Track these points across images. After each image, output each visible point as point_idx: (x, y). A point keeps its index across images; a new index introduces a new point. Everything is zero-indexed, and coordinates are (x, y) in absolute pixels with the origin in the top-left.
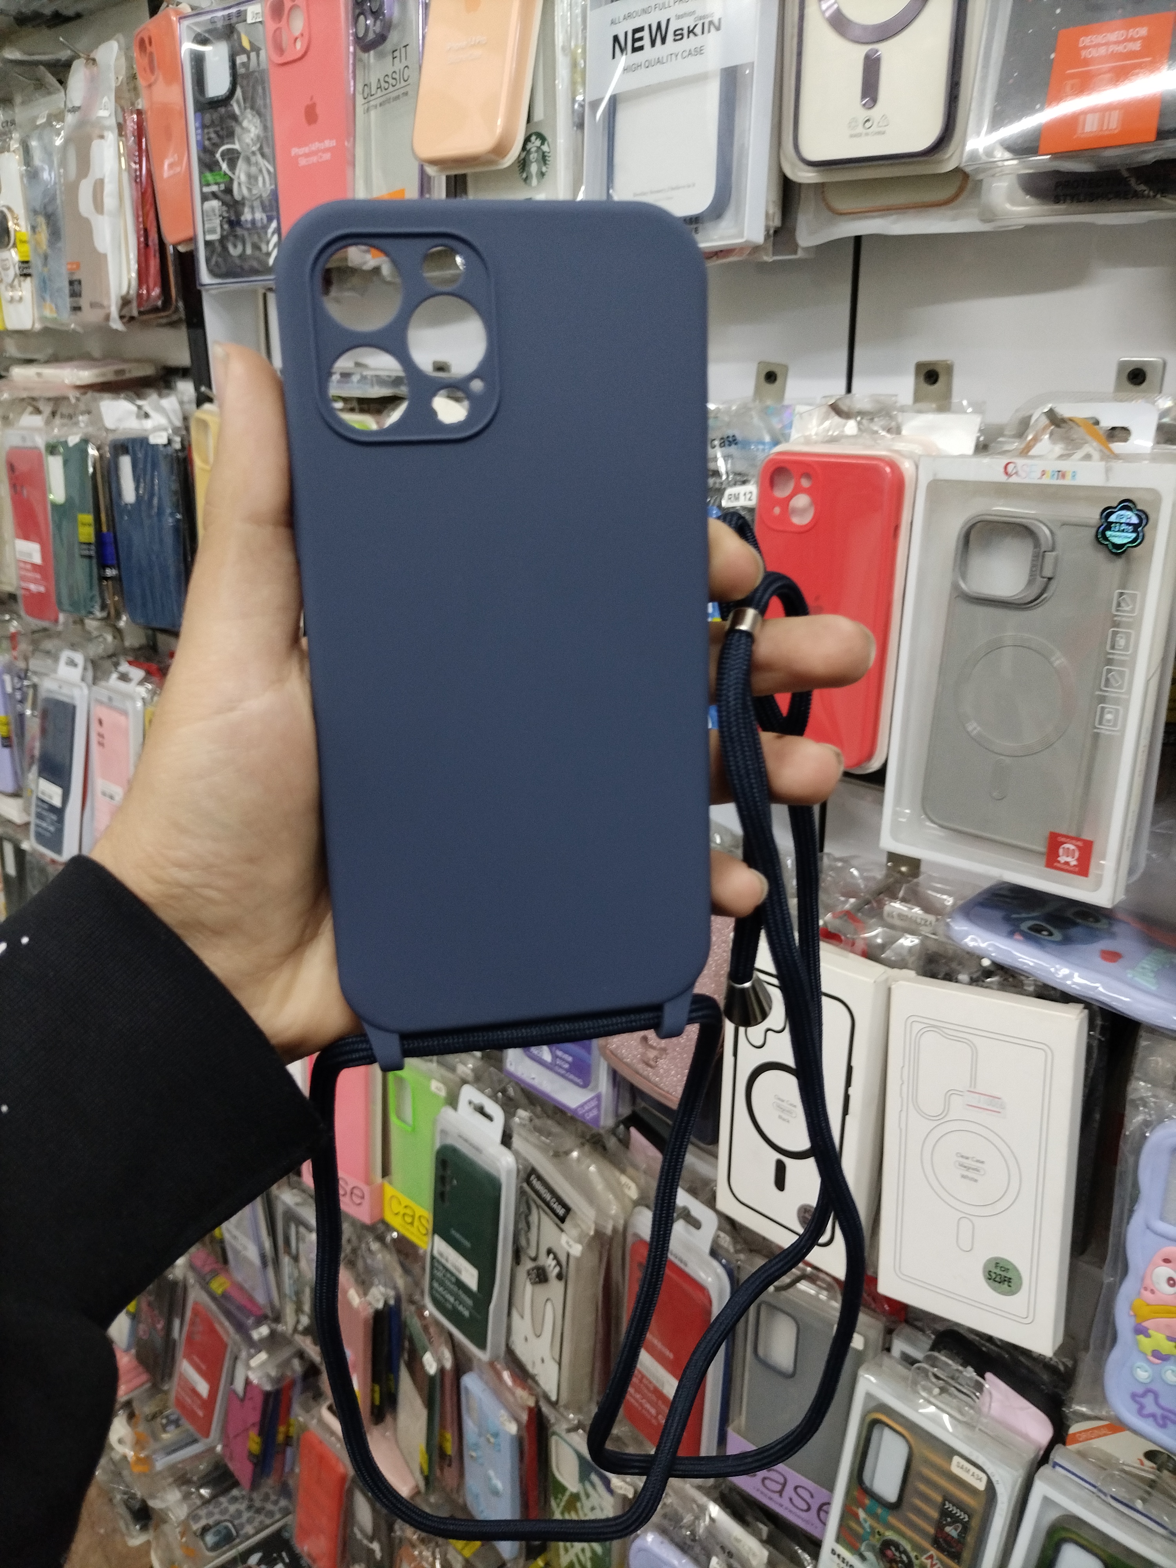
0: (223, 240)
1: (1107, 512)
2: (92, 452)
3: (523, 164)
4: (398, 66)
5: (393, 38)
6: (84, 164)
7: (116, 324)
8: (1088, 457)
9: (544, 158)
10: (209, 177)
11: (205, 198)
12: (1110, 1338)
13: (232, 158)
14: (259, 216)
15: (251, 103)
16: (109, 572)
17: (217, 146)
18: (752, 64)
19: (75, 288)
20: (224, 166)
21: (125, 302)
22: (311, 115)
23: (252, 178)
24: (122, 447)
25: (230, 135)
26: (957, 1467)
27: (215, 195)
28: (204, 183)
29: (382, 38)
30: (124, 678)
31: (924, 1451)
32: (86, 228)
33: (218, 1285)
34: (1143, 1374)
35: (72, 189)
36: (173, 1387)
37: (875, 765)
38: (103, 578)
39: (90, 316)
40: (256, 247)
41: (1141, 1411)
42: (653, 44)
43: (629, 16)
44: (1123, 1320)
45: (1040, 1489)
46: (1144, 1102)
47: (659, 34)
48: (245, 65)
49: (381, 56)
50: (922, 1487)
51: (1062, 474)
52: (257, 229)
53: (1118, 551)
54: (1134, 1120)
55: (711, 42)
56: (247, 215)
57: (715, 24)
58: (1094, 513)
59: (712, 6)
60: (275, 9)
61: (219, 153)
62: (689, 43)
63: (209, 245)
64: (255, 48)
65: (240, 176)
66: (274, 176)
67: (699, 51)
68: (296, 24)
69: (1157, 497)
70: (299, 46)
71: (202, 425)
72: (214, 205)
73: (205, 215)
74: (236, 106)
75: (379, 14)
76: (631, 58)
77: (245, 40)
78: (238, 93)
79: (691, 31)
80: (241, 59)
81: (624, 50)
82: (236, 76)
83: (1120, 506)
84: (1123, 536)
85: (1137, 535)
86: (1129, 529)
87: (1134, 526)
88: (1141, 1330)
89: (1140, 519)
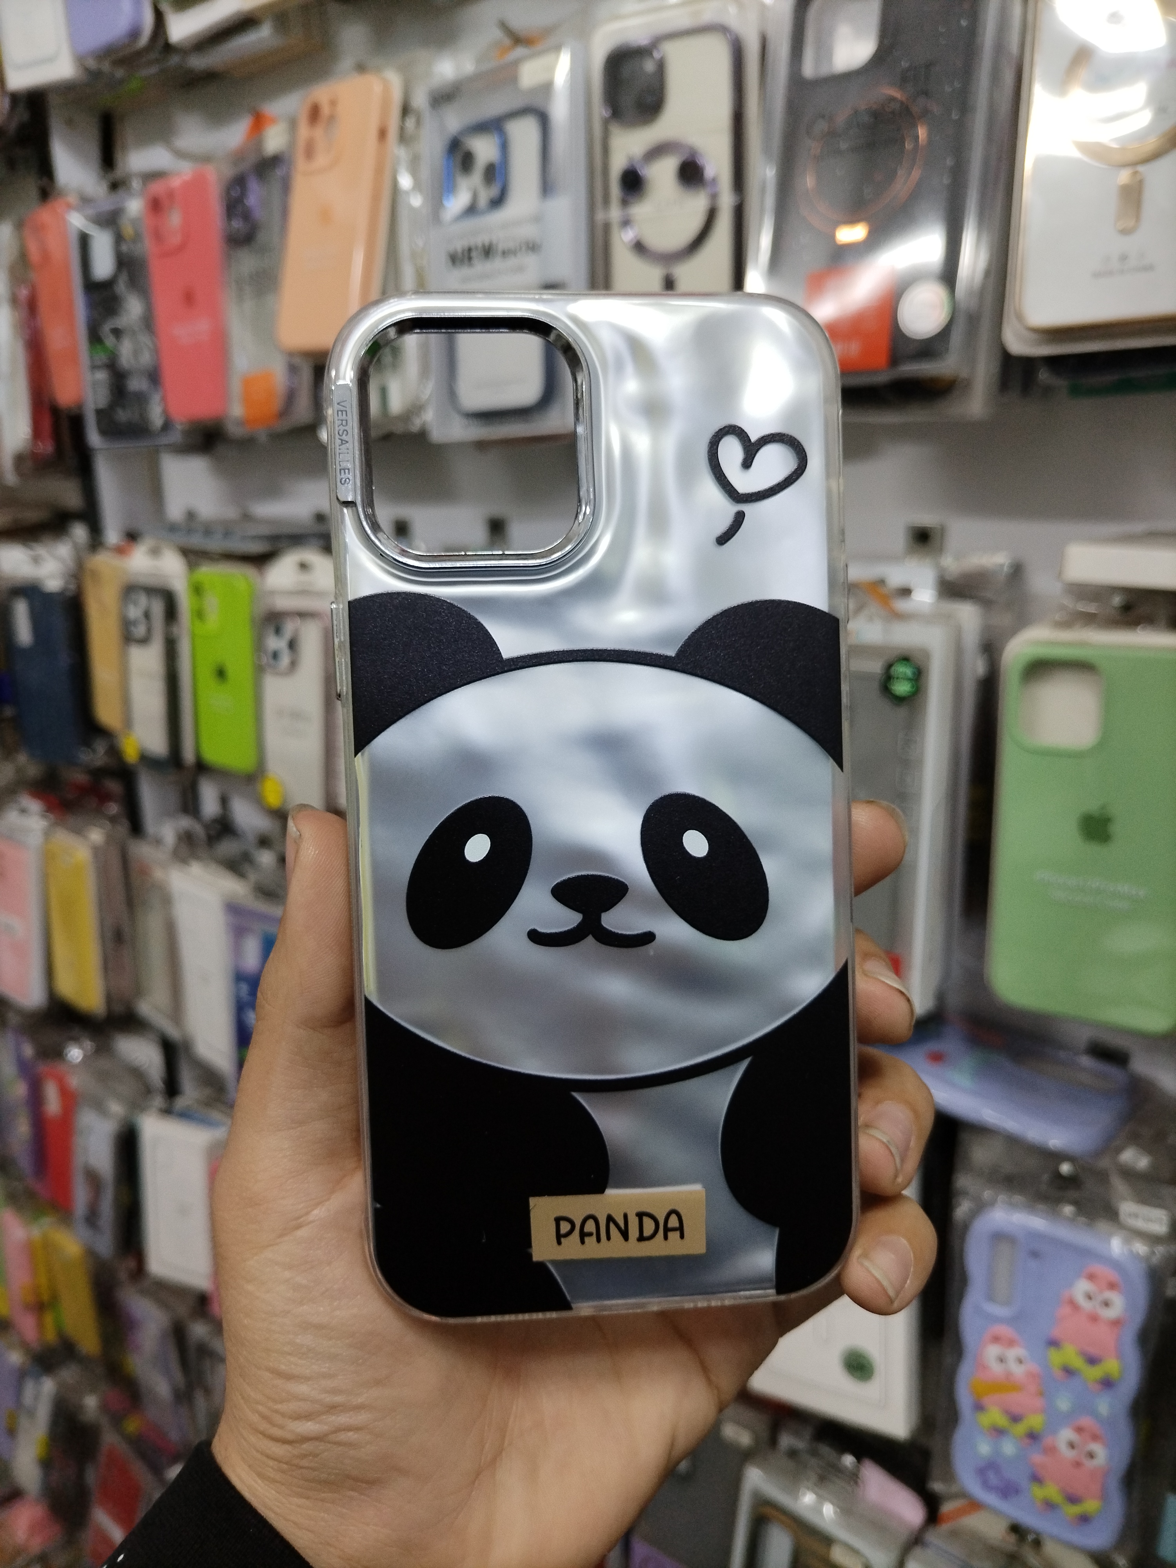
0: (111, 408)
1: (889, 666)
4: (263, 260)
5: (260, 237)
7: (11, 478)
8: (870, 619)
10: (97, 349)
11: (94, 369)
12: (953, 1417)
13: (117, 333)
14: (144, 385)
15: (134, 284)
16: (11, 714)
17: (103, 322)
20: (110, 341)
21: (19, 459)
22: (189, 298)
23: (136, 353)
24: (15, 592)
25: (115, 313)
26: (836, 1555)
27: (100, 367)
28: (91, 354)
29: (251, 237)
30: (23, 811)
31: (808, 1542)
33: (130, 1424)
34: (984, 1448)
36: (88, 1536)
40: (140, 415)
41: (985, 1484)
42: (485, 257)
43: (461, 237)
44: (964, 1397)
46: (966, 1194)
47: (491, 250)
48: (129, 253)
52: (141, 399)
53: (899, 700)
55: (530, 261)
56: (136, 384)
57: (533, 247)
58: (876, 667)
59: (529, 232)
60: (156, 206)
61: (107, 328)
62: (512, 262)
63: (99, 413)
64: (137, 237)
65: (126, 352)
66: (156, 351)
67: (520, 269)
68: (175, 219)
69: (926, 654)
70: (175, 240)
71: (95, 574)
72: (102, 376)
73: (95, 384)
74: (121, 287)
75: (247, 216)
76: (464, 271)
77: (127, 231)
78: (122, 277)
79: (514, 252)
80: (123, 248)
81: (457, 264)
82: (120, 262)
83: (897, 661)
84: (902, 688)
85: (913, 687)
86: (906, 683)
87: (910, 680)
88: (979, 1407)
89: (914, 673)
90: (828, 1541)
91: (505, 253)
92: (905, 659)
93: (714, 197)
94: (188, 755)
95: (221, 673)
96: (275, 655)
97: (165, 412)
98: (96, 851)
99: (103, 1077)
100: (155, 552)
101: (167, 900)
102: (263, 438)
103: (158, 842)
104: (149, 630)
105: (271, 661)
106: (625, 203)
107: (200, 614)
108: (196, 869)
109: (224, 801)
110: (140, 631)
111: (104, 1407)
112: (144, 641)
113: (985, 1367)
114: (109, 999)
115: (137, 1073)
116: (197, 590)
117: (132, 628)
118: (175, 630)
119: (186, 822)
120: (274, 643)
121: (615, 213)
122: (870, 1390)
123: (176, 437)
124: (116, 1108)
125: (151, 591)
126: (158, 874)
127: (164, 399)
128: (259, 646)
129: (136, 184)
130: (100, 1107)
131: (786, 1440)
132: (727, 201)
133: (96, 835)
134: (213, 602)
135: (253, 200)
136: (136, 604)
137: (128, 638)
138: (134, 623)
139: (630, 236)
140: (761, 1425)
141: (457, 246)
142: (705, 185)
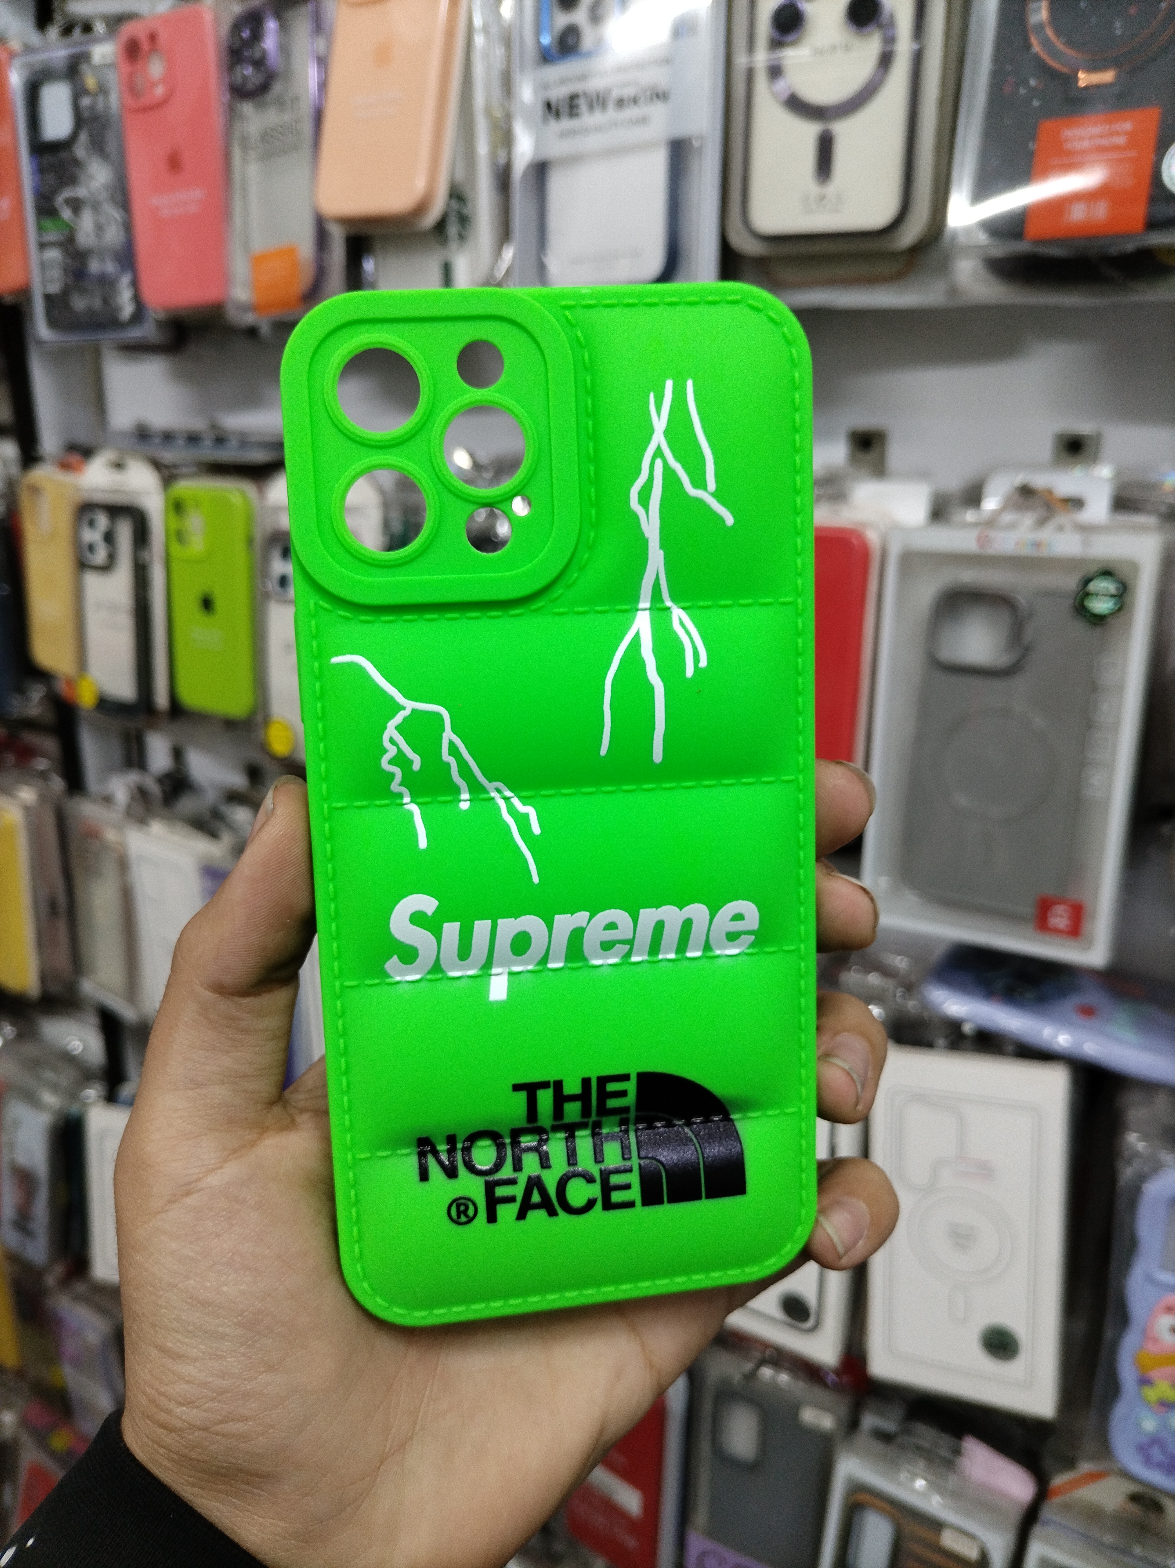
0: (65, 294)
1: (1086, 581)
3: (441, 226)
4: (287, 117)
5: (277, 88)
8: (1060, 529)
9: (464, 220)
10: (48, 223)
11: (42, 246)
12: (1112, 1392)
13: (76, 205)
14: (110, 267)
15: (98, 146)
17: (56, 191)
18: (701, 138)
20: (66, 214)
22: (174, 163)
23: (99, 228)
25: (72, 180)
26: (949, 1540)
27: (52, 244)
28: (40, 229)
29: (264, 88)
31: (911, 1528)
33: (61, 1439)
34: (1149, 1424)
40: (106, 301)
41: (1148, 1461)
42: (591, 109)
43: (563, 81)
44: (1127, 1373)
45: (1036, 1550)
46: (1137, 1155)
47: (596, 101)
48: (92, 108)
49: (261, 106)
51: (1037, 545)
52: (107, 283)
53: (1099, 620)
54: (1127, 1173)
55: (657, 112)
56: (94, 266)
57: (660, 96)
58: (1071, 583)
59: (657, 77)
60: (133, 51)
61: (60, 200)
62: (631, 112)
63: (49, 298)
64: (103, 90)
65: (86, 225)
66: (128, 227)
67: (643, 121)
68: (156, 68)
69: (1134, 567)
70: (159, 91)
71: (35, 490)
72: (54, 254)
73: (43, 265)
74: (80, 151)
75: (259, 63)
76: (566, 123)
77: (90, 82)
78: (83, 137)
79: (635, 101)
80: (85, 101)
81: (557, 115)
82: (80, 120)
83: (1098, 576)
84: (1101, 606)
85: (1116, 604)
86: (1107, 598)
87: (1113, 596)
88: (1145, 1381)
89: (1118, 589)
90: (937, 1526)
91: (620, 103)
92: (1107, 573)
93: (890, 40)
94: (162, 699)
95: (207, 604)
96: (283, 581)
97: (137, 299)
98: (27, 810)
99: (34, 1065)
100: (119, 466)
101: (123, 865)
102: (265, 330)
103: (108, 800)
104: (112, 557)
105: (277, 588)
106: (776, 44)
107: (181, 537)
108: (157, 828)
109: (178, 754)
110: (100, 556)
111: (24, 1422)
112: (107, 568)
113: (1156, 1340)
114: (44, 977)
115: (69, 1058)
116: (178, 507)
117: (89, 555)
118: (145, 555)
119: (133, 777)
120: (278, 567)
121: (762, 58)
122: (1014, 1369)
123: (147, 331)
124: (50, 1099)
125: (116, 511)
126: (111, 835)
127: (135, 284)
128: (259, 571)
129: (100, 28)
130: (31, 1098)
131: (869, 1421)
132: (904, 48)
133: (27, 794)
134: (194, 522)
135: (270, 42)
136: (92, 524)
137: (82, 565)
138: (91, 548)
139: (782, 86)
140: (843, 1406)
141: (558, 93)
142: (880, 26)
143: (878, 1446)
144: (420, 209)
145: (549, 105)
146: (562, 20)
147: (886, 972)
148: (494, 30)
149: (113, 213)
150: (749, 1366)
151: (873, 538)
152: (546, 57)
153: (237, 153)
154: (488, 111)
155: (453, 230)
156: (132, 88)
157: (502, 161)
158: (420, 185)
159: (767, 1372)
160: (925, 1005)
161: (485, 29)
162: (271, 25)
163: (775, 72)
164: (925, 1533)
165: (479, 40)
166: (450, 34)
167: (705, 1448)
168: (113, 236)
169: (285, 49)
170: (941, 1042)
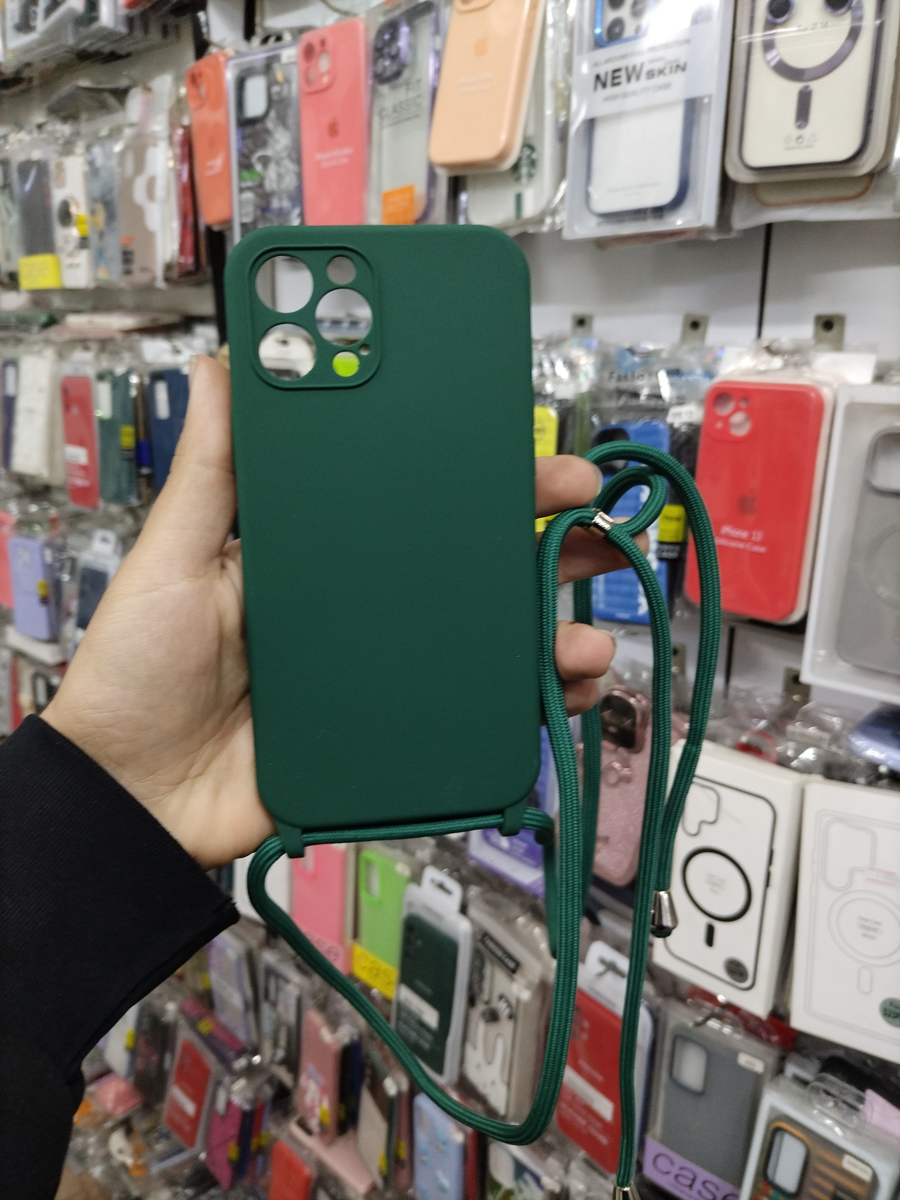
0: (255, 222)
2: (134, 380)
3: (516, 167)
4: (412, 95)
5: (406, 74)
6: (140, 165)
7: (160, 284)
9: (533, 163)
10: (246, 174)
11: (241, 190)
13: (265, 161)
14: (286, 204)
15: (282, 120)
16: (145, 471)
17: (252, 152)
18: (710, 97)
19: (127, 257)
20: (259, 167)
21: (168, 267)
22: (333, 130)
23: (280, 177)
24: (157, 376)
25: (264, 144)
26: (848, 1164)
27: (249, 189)
28: (241, 179)
29: (397, 74)
31: (819, 1151)
32: (138, 213)
33: (205, 1026)
35: (128, 184)
36: (165, 1108)
37: (795, 617)
38: (139, 476)
39: (139, 277)
42: (629, 79)
43: (609, 60)
47: (632, 74)
48: (279, 93)
49: (394, 88)
50: (818, 1180)
52: (283, 213)
55: (678, 79)
56: (275, 204)
57: (681, 67)
59: (679, 54)
60: (309, 53)
61: (255, 158)
62: (659, 80)
63: (243, 226)
64: (287, 81)
65: (271, 175)
66: (300, 176)
67: (667, 86)
68: (324, 64)
70: (325, 80)
72: (249, 196)
73: (241, 203)
74: (270, 123)
75: (395, 57)
76: (610, 91)
77: (279, 76)
78: (273, 114)
79: (661, 72)
80: (275, 89)
81: (604, 85)
82: (271, 102)
90: (841, 1152)
91: (651, 74)
93: (858, 19)
100: (284, 342)
106: (770, 25)
111: (182, 1012)
121: (759, 35)
127: (302, 215)
129: (287, 37)
131: (791, 1069)
132: (869, 23)
135: (403, 42)
139: (773, 56)
140: (772, 1055)
141: (605, 69)
142: (850, 8)
143: (796, 1088)
144: (501, 157)
145: (598, 77)
146: (611, 15)
147: (823, 727)
148: (562, 25)
149: (290, 166)
150: (700, 1019)
151: (827, 393)
152: (598, 43)
153: (376, 120)
154: (554, 84)
155: (524, 170)
156: (307, 79)
157: (562, 119)
158: (503, 138)
159: (713, 1024)
160: (851, 752)
161: (555, 25)
162: (404, 30)
163: (768, 46)
164: (829, 1157)
165: (550, 33)
166: (529, 30)
167: (664, 1076)
168: (290, 182)
169: (412, 46)
170: (862, 780)
